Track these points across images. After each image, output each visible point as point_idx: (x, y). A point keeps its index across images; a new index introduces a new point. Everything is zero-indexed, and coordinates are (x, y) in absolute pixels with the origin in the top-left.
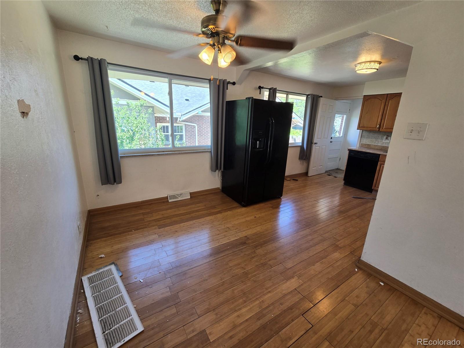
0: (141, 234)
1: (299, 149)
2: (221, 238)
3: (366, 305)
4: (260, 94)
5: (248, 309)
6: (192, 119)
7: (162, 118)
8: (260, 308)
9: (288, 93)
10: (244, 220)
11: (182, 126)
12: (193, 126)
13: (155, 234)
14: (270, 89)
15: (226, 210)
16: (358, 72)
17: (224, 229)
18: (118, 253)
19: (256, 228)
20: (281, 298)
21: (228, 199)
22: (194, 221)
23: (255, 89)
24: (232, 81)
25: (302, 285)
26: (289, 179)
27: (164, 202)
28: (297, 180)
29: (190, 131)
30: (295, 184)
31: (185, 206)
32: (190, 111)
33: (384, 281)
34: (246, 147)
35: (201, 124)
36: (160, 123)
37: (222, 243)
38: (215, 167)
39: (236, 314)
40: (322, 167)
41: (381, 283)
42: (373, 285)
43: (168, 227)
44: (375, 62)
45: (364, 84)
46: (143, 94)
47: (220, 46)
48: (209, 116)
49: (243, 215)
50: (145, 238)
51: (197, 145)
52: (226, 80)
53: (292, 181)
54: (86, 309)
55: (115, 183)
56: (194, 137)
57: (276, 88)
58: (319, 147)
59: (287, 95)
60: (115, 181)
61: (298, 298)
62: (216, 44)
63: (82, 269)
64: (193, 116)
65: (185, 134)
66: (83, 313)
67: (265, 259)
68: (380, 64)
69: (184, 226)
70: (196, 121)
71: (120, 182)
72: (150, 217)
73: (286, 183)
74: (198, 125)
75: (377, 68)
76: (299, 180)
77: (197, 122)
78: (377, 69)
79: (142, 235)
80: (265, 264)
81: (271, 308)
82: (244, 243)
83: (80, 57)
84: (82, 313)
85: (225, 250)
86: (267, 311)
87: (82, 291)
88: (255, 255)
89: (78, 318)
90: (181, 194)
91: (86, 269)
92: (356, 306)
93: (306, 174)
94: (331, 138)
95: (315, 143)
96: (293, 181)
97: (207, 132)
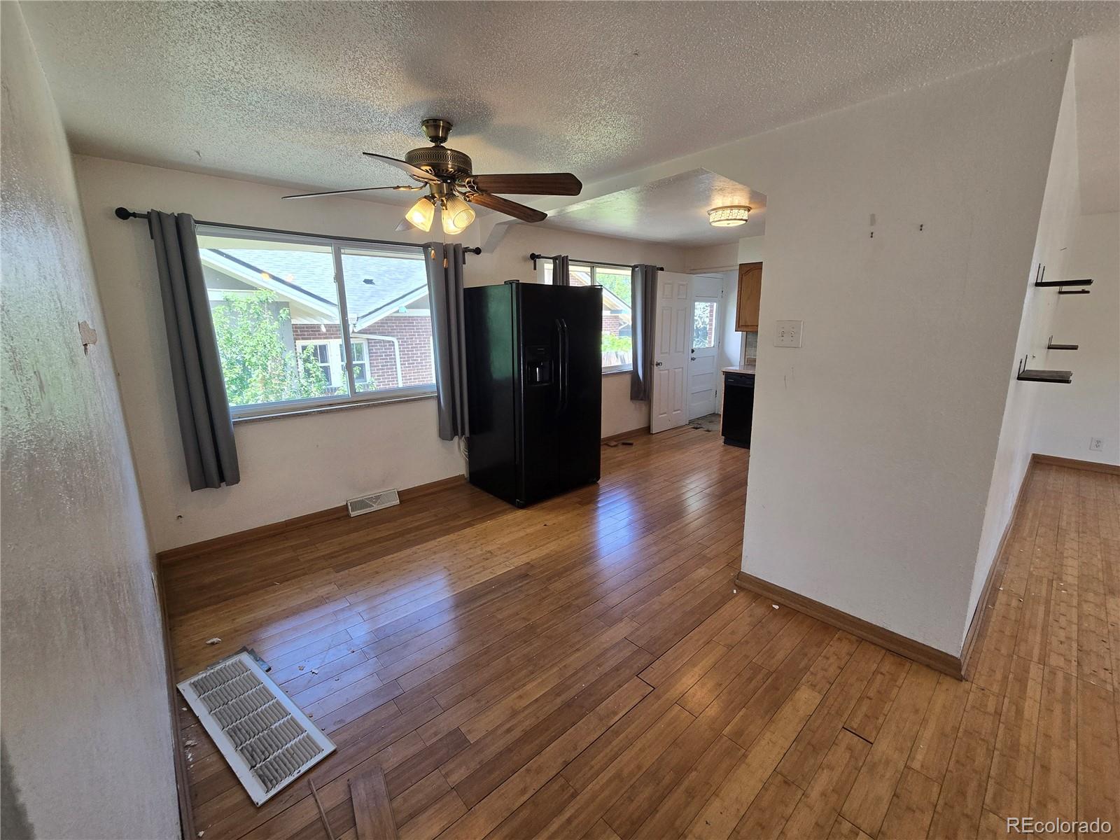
0: (298, 588)
1: (628, 379)
2: (477, 573)
3: (747, 642)
4: (535, 269)
5: (539, 683)
6: (384, 326)
7: (307, 328)
8: (560, 679)
9: (593, 265)
10: (522, 534)
11: (361, 344)
12: (389, 342)
13: (330, 583)
14: (555, 259)
15: (483, 519)
16: (713, 224)
17: (482, 555)
18: (250, 631)
19: (548, 545)
20: (598, 657)
21: (486, 497)
22: (414, 549)
23: (525, 259)
24: (472, 247)
25: (637, 629)
26: (615, 443)
27: (338, 518)
28: (631, 444)
29: (381, 354)
30: (627, 452)
31: (389, 522)
32: (379, 307)
33: (780, 601)
34: (514, 382)
35: (406, 335)
36: (303, 339)
37: (478, 581)
38: (450, 429)
39: (515, 695)
40: (679, 412)
41: (774, 606)
42: (759, 611)
43: (355, 568)
44: (739, 207)
45: (738, 242)
46: (265, 277)
47: (444, 199)
48: (426, 317)
49: (519, 525)
50: (307, 594)
51: (401, 385)
52: (461, 244)
53: (621, 447)
54: (203, 737)
55: (223, 484)
56: (393, 368)
57: (567, 256)
58: (667, 371)
59: (592, 268)
60: (222, 478)
61: (631, 651)
62: (436, 195)
63: (175, 671)
64: (386, 320)
65: (370, 363)
66: (197, 746)
67: (568, 598)
68: (749, 210)
69: (392, 561)
70: (395, 329)
71: (236, 480)
72: (311, 552)
73: (605, 453)
74: (400, 339)
75: (745, 218)
76: (635, 444)
77: (397, 332)
78: (746, 220)
79: (298, 590)
80: (569, 606)
81: (580, 674)
82: (526, 576)
83: (132, 212)
84: (195, 745)
85: (487, 593)
86: (573, 679)
87: (185, 709)
88: (547, 593)
89: (190, 755)
90: (378, 498)
91: (181, 669)
92: (730, 647)
93: (647, 430)
94: (693, 351)
95: (658, 364)
96: (624, 446)
97: (424, 353)
